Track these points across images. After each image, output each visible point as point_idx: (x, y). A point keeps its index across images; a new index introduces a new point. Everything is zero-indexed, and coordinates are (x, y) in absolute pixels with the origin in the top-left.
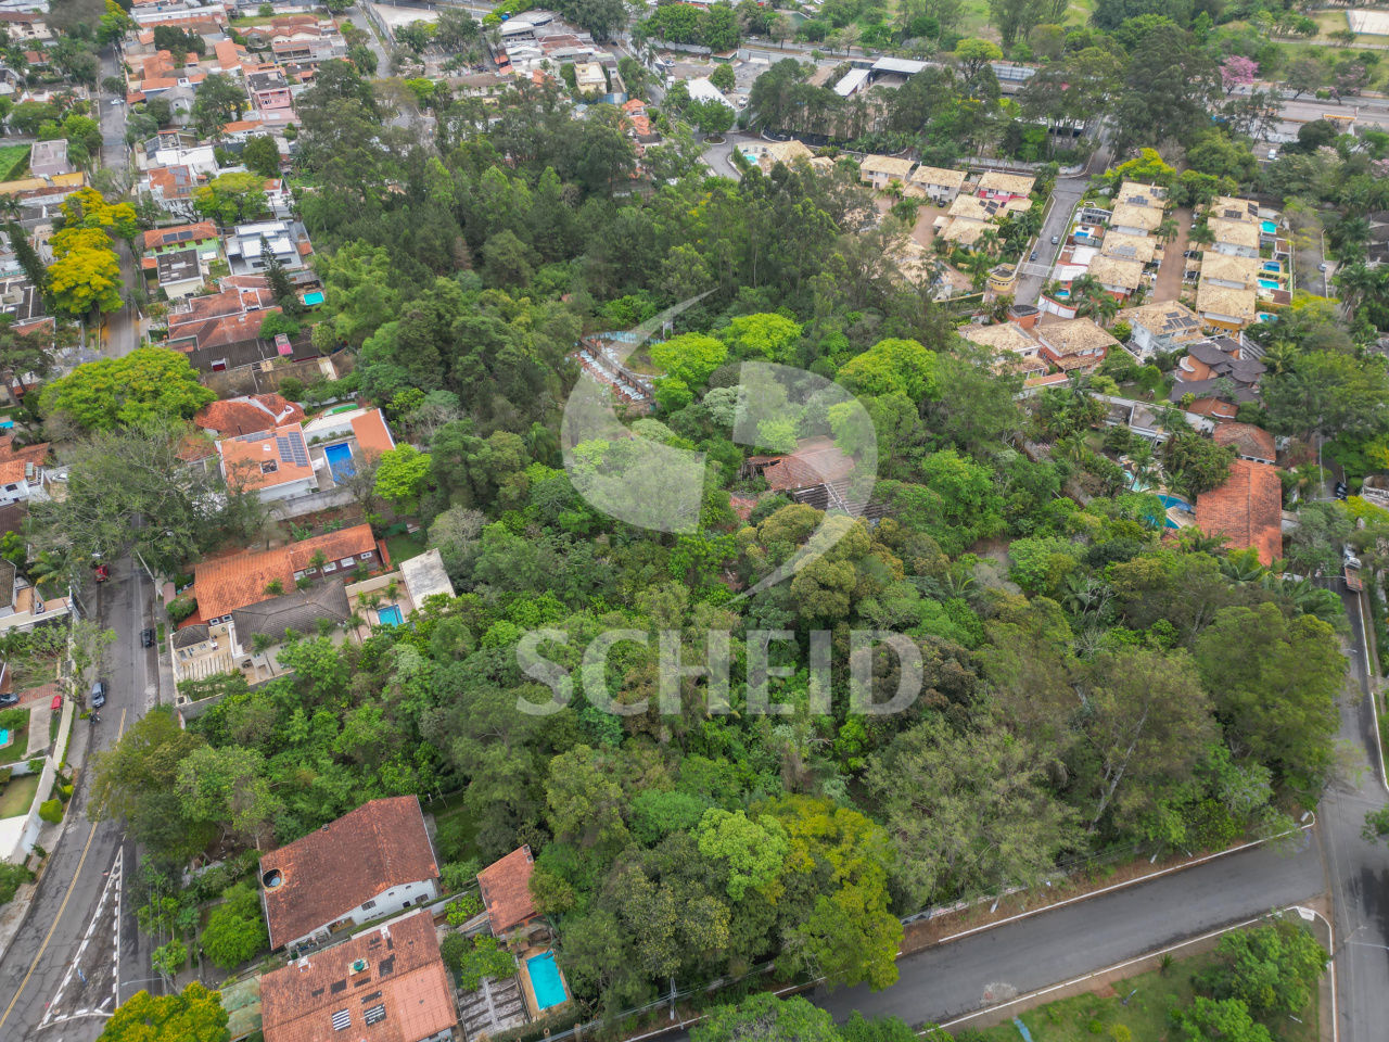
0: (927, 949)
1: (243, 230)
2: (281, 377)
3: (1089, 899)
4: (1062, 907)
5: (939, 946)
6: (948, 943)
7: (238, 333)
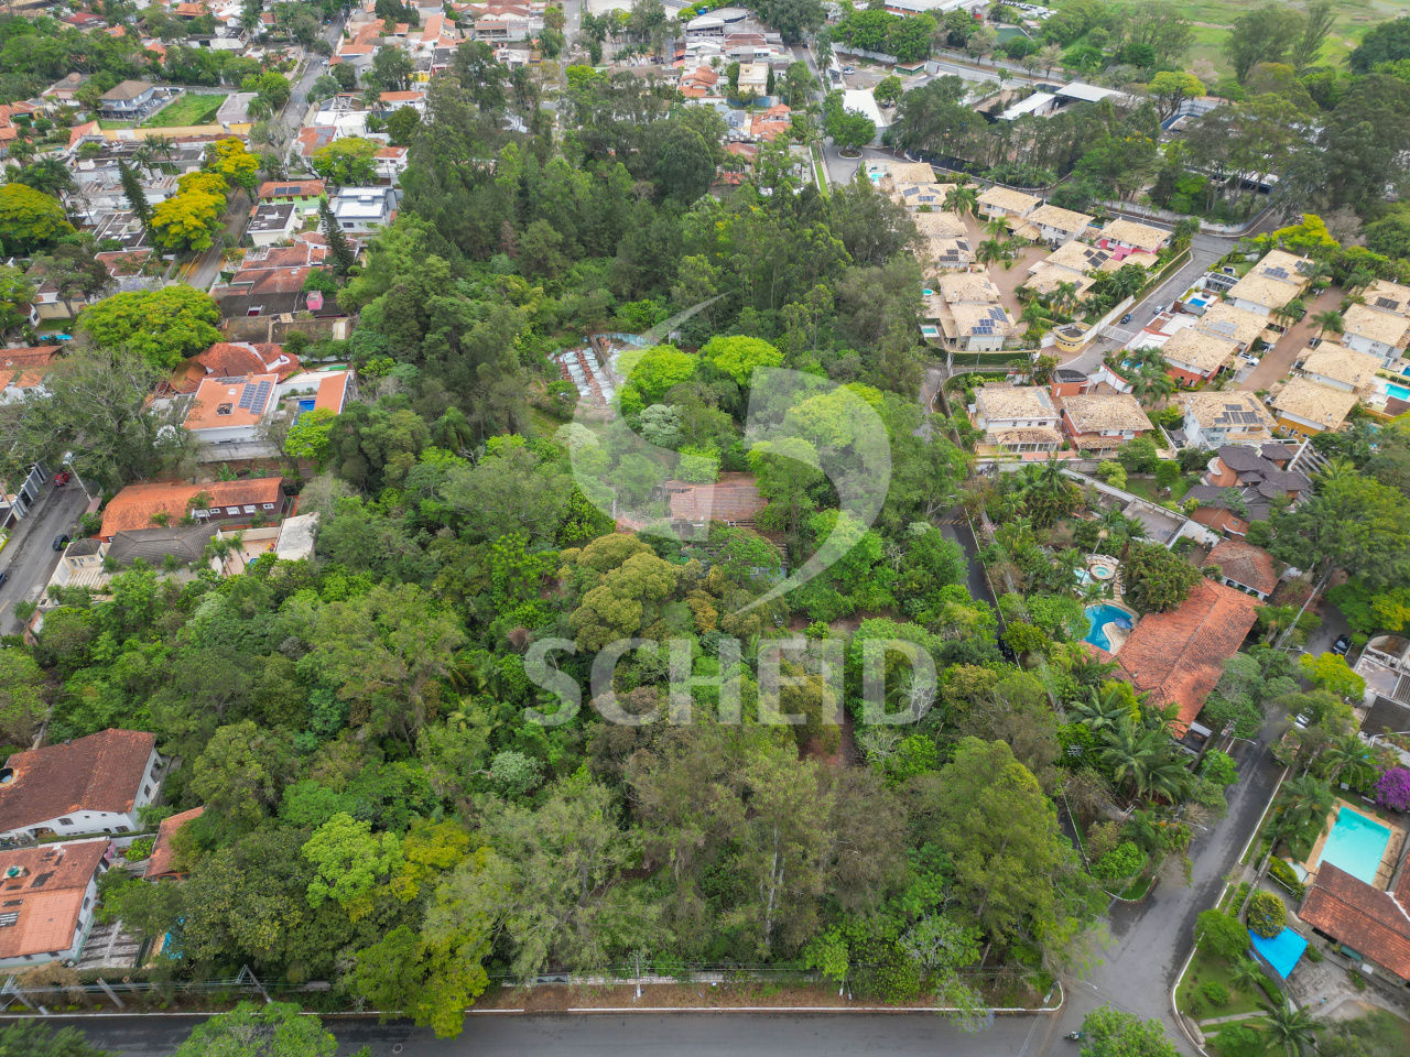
0: (552, 1015)
1: (347, 191)
2: (296, 330)
3: (748, 1013)
4: (715, 1013)
5: (565, 1015)
6: (576, 1015)
7: (287, 284)
